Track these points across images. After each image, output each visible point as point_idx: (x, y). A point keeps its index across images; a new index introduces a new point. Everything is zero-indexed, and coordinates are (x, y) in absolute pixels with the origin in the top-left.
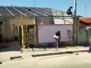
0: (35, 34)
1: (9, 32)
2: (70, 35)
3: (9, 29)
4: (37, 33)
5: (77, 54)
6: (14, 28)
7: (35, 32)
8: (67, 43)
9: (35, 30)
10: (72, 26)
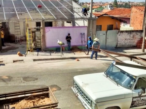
0: (42, 38)
1: (19, 30)
2: (83, 39)
3: (18, 28)
4: (44, 36)
5: (78, 60)
6: (24, 25)
7: (41, 35)
8: (79, 47)
9: (42, 33)
10: (86, 28)
